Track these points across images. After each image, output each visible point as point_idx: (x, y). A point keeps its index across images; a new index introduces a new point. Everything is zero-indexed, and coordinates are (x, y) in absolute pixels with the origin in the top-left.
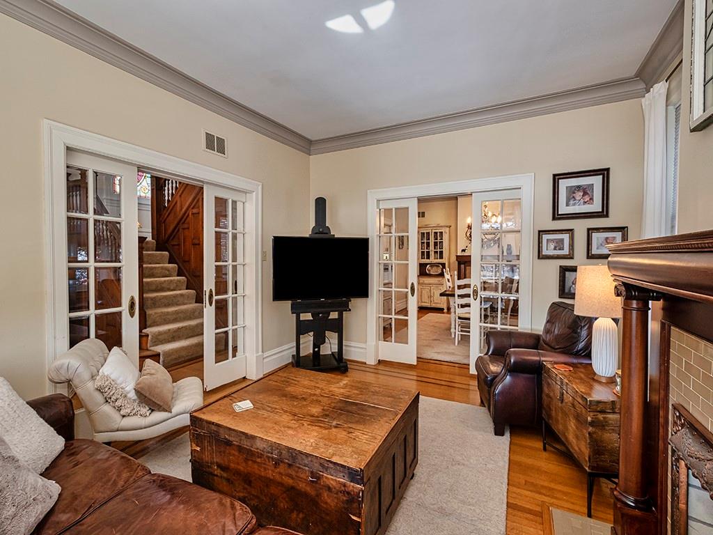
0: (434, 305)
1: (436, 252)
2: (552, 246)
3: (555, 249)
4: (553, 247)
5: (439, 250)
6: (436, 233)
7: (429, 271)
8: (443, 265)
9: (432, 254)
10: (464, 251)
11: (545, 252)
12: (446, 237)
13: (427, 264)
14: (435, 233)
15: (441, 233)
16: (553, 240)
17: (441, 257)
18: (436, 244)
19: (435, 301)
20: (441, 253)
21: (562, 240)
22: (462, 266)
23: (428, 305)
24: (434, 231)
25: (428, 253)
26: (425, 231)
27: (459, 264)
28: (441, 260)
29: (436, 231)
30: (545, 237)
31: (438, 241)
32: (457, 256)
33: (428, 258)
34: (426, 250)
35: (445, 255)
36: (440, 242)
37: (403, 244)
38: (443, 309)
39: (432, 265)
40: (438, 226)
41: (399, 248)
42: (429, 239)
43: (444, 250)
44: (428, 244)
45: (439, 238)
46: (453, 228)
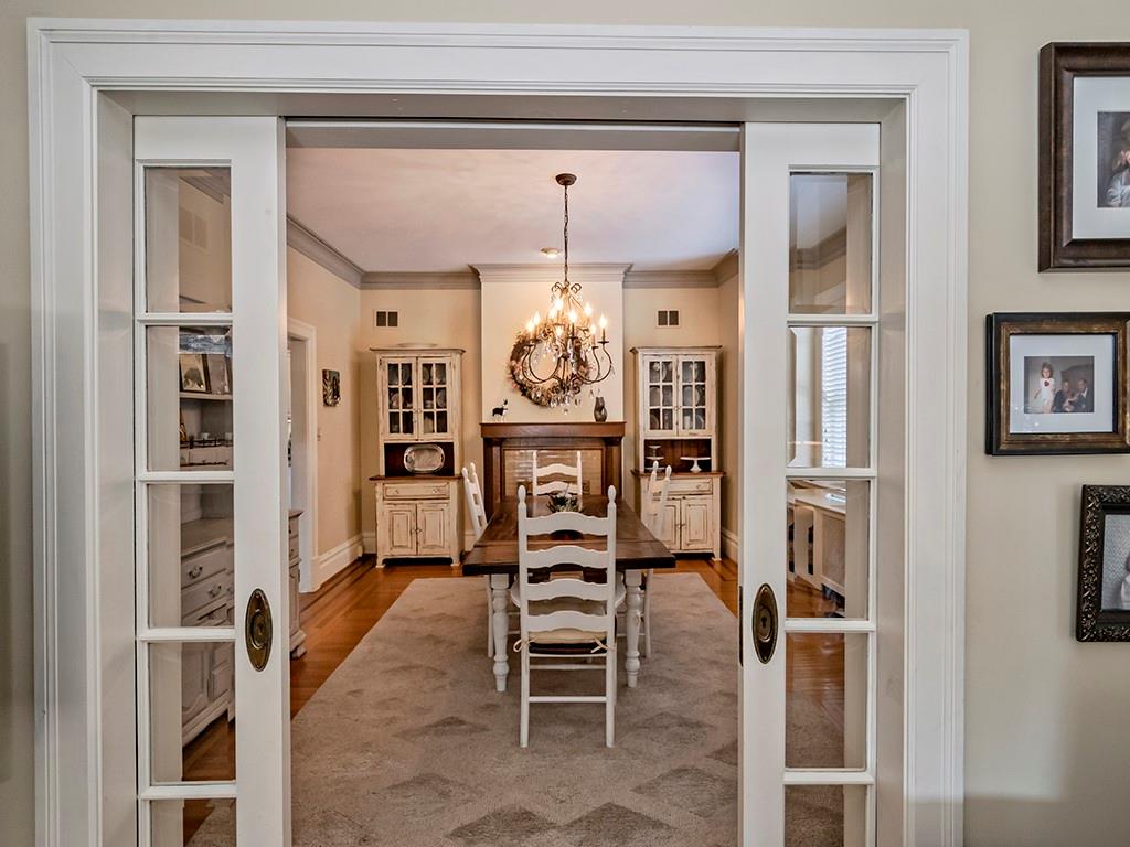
0: (424, 553)
1: (428, 416)
2: (1046, 392)
3: (1058, 406)
4: (1046, 395)
5: (435, 410)
6: (428, 367)
7: (412, 462)
8: (448, 448)
9: (418, 419)
10: (498, 411)
11: (1020, 422)
12: (452, 377)
13: (405, 446)
14: (424, 365)
15: (442, 367)
16: (1049, 365)
17: (442, 428)
18: (428, 394)
19: (429, 543)
20: (442, 417)
21: (1086, 366)
22: (496, 450)
23: (408, 553)
24: (422, 361)
25: (408, 417)
26: (400, 362)
27: (489, 443)
28: (442, 435)
29: (428, 361)
30: (1021, 348)
31: (434, 386)
32: (482, 425)
33: (409, 429)
34: (401, 411)
35: (451, 422)
36: (438, 390)
37: (336, 393)
38: (449, 561)
39: (420, 448)
40: (434, 350)
41: (326, 404)
42: (410, 382)
43: (448, 410)
44: (408, 395)
45: (435, 380)
46: (469, 355)
